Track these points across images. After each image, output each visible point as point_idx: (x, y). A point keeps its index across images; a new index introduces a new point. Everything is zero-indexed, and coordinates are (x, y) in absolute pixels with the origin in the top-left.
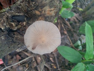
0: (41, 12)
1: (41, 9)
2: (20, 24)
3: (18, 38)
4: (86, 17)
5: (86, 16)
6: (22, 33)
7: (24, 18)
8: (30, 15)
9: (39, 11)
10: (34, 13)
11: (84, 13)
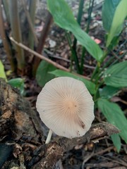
0: (8, 109)
1: (4, 105)
2: (16, 157)
3: (47, 166)
4: (26, 71)
5: (24, 70)
6: (36, 156)
7: (7, 146)
8: (4, 132)
9: (5, 111)
10: (6, 121)
11: (18, 72)
